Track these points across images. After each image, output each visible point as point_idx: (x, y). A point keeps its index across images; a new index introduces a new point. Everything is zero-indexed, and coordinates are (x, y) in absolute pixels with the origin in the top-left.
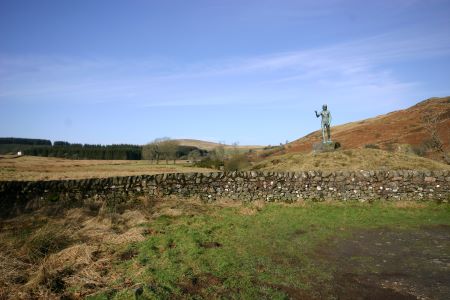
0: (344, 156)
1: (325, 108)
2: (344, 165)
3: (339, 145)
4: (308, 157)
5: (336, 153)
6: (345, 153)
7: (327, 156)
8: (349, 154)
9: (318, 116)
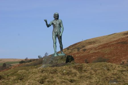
0: (74, 71)
1: (57, 17)
2: (71, 81)
3: (72, 59)
4: (35, 73)
5: (65, 68)
6: (75, 68)
7: (55, 72)
8: (80, 69)
9: (48, 26)
